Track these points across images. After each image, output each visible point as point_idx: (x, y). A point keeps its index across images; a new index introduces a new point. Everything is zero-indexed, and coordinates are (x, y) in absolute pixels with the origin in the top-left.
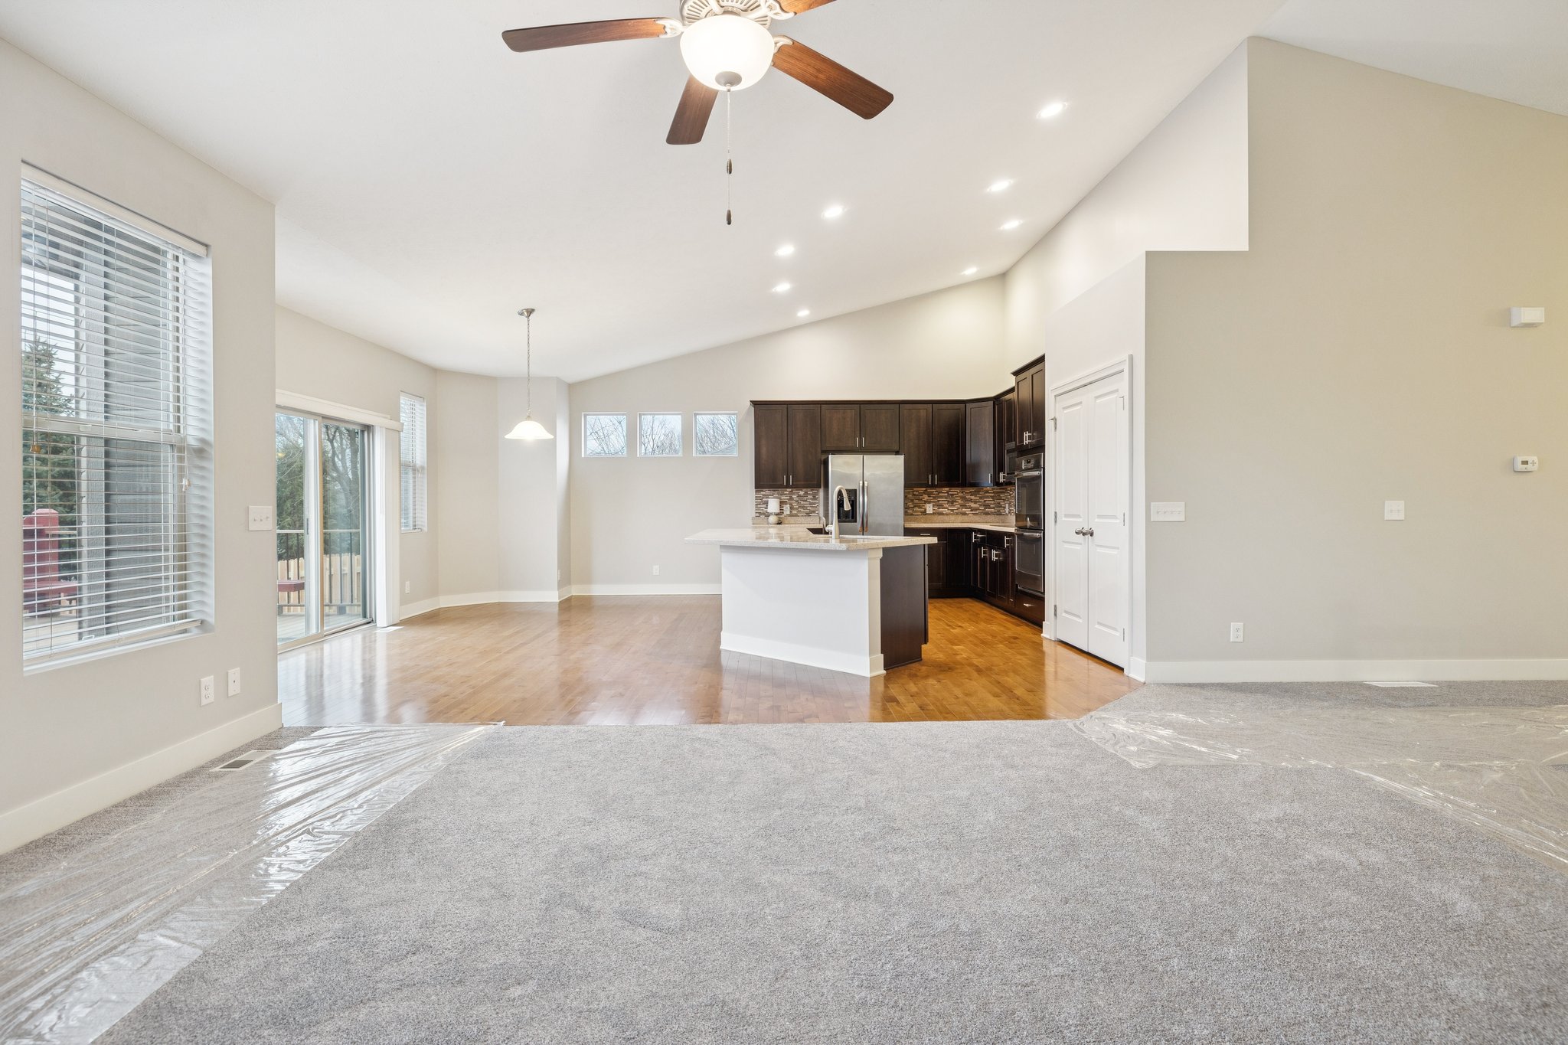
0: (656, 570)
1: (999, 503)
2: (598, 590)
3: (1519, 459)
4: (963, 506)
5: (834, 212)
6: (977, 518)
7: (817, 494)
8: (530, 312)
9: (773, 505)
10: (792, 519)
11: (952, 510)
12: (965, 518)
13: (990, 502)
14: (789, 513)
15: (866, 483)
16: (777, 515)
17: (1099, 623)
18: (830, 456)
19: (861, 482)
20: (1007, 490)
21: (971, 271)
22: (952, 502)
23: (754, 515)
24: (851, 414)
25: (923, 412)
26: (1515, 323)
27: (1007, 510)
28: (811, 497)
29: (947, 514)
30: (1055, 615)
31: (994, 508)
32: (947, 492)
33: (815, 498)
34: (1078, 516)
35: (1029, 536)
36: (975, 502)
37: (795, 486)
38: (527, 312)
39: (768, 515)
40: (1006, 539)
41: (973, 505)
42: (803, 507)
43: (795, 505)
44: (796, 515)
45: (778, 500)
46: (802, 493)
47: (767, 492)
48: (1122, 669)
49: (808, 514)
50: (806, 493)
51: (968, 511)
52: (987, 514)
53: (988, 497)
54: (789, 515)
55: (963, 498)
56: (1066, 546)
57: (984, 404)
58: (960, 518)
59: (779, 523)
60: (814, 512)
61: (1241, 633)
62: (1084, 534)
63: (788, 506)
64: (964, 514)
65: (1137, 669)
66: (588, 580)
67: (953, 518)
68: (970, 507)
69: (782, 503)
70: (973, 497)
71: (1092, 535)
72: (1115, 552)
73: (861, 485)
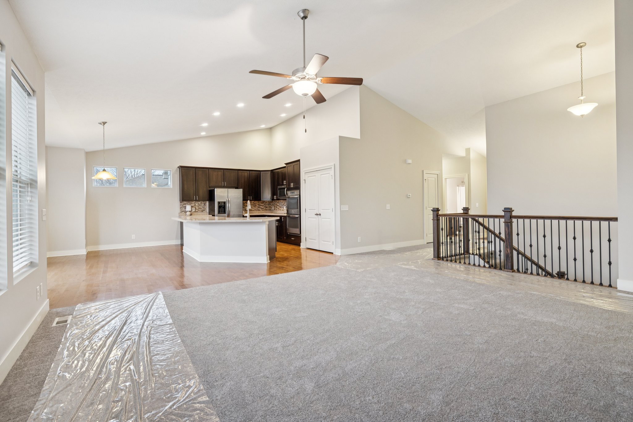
0: (133, 237)
1: (270, 206)
2: (103, 248)
3: (408, 195)
4: (259, 207)
5: (241, 105)
6: (263, 211)
7: (206, 203)
8: (104, 123)
9: (188, 208)
10: (196, 213)
11: (255, 209)
12: (259, 211)
13: (267, 206)
14: (194, 211)
15: (229, 199)
16: (190, 211)
17: (323, 241)
18: (215, 189)
19: (227, 199)
20: (273, 202)
21: (263, 126)
22: (255, 206)
23: (179, 212)
24: (220, 173)
25: (246, 174)
26: (407, 163)
27: (273, 209)
28: (203, 204)
29: (253, 210)
30: (306, 240)
31: (268, 208)
32: (253, 203)
33: (205, 205)
34: (315, 210)
35: (292, 216)
36: (263, 206)
37: (199, 201)
38: (103, 123)
39: (186, 212)
40: (283, 218)
41: (262, 207)
42: (200, 209)
43: (197, 208)
44: (197, 212)
45: (190, 206)
46: (199, 203)
47: (185, 202)
48: (333, 253)
49: (202, 211)
50: (201, 203)
51: (260, 209)
52: (266, 210)
53: (266, 204)
54: (194, 212)
55: (258, 205)
56: (310, 219)
57: (267, 172)
58: (258, 211)
59: (191, 215)
60: (205, 210)
61: (360, 240)
62: (317, 215)
63: (194, 208)
64: (259, 210)
65: (338, 252)
66: (97, 243)
67: (255, 211)
68: (261, 208)
69: (192, 207)
70: (262, 204)
71: (320, 215)
72: (329, 220)
73: (227, 200)
